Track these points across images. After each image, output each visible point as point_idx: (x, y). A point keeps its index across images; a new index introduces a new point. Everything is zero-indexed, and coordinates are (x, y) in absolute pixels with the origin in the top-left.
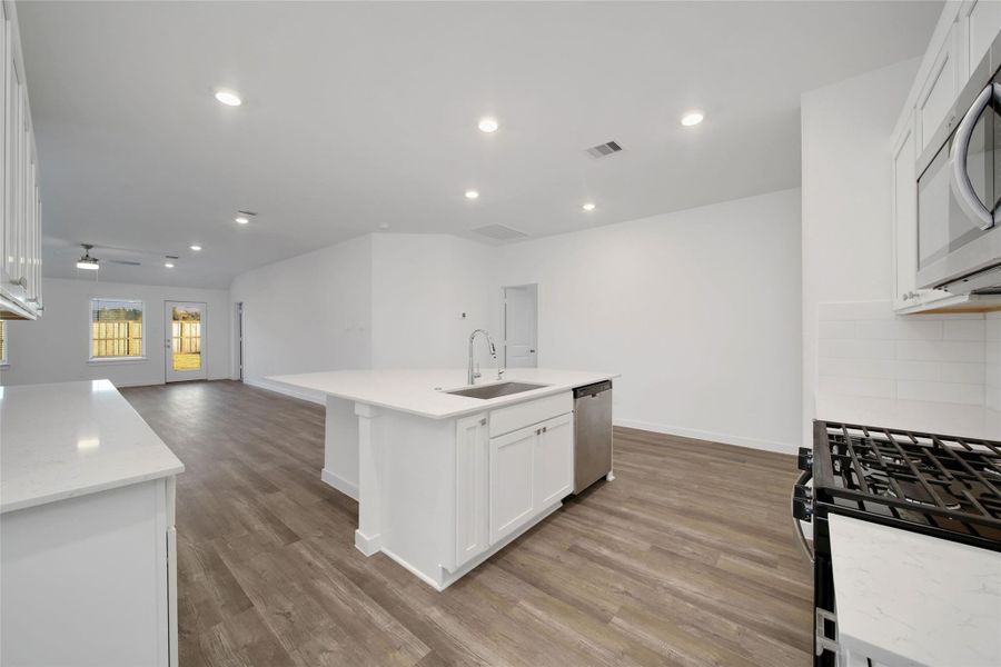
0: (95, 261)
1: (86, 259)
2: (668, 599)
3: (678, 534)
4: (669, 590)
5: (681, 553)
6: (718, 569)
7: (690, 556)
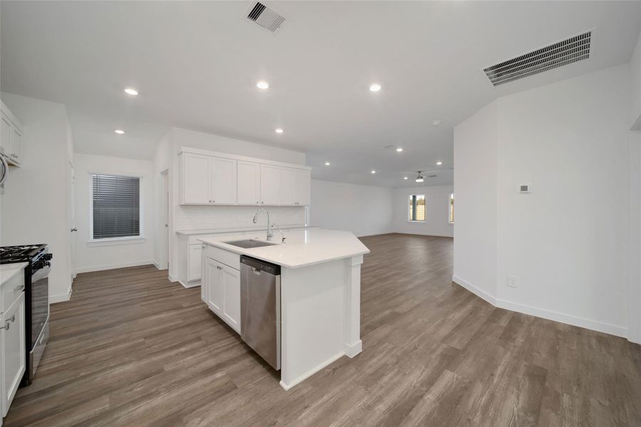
0: (422, 177)
1: (418, 178)
2: (126, 359)
3: (157, 394)
4: (131, 362)
5: (141, 383)
6: (106, 393)
7: (133, 386)
